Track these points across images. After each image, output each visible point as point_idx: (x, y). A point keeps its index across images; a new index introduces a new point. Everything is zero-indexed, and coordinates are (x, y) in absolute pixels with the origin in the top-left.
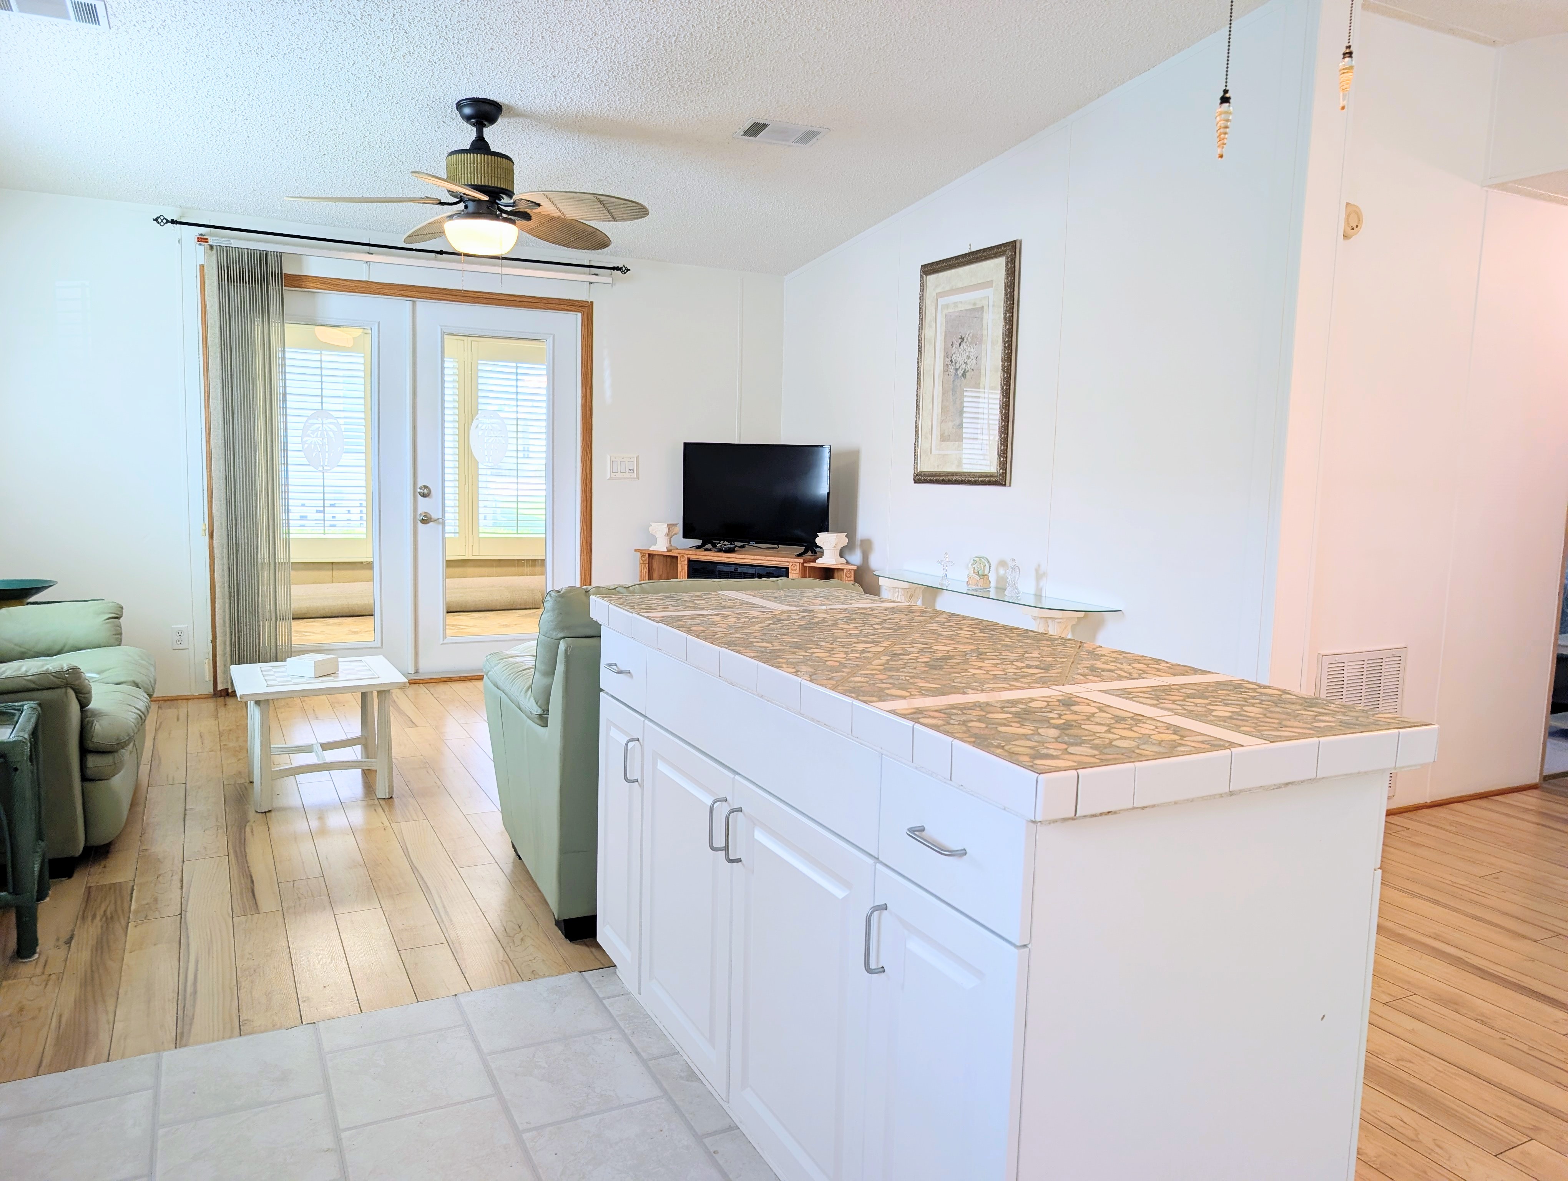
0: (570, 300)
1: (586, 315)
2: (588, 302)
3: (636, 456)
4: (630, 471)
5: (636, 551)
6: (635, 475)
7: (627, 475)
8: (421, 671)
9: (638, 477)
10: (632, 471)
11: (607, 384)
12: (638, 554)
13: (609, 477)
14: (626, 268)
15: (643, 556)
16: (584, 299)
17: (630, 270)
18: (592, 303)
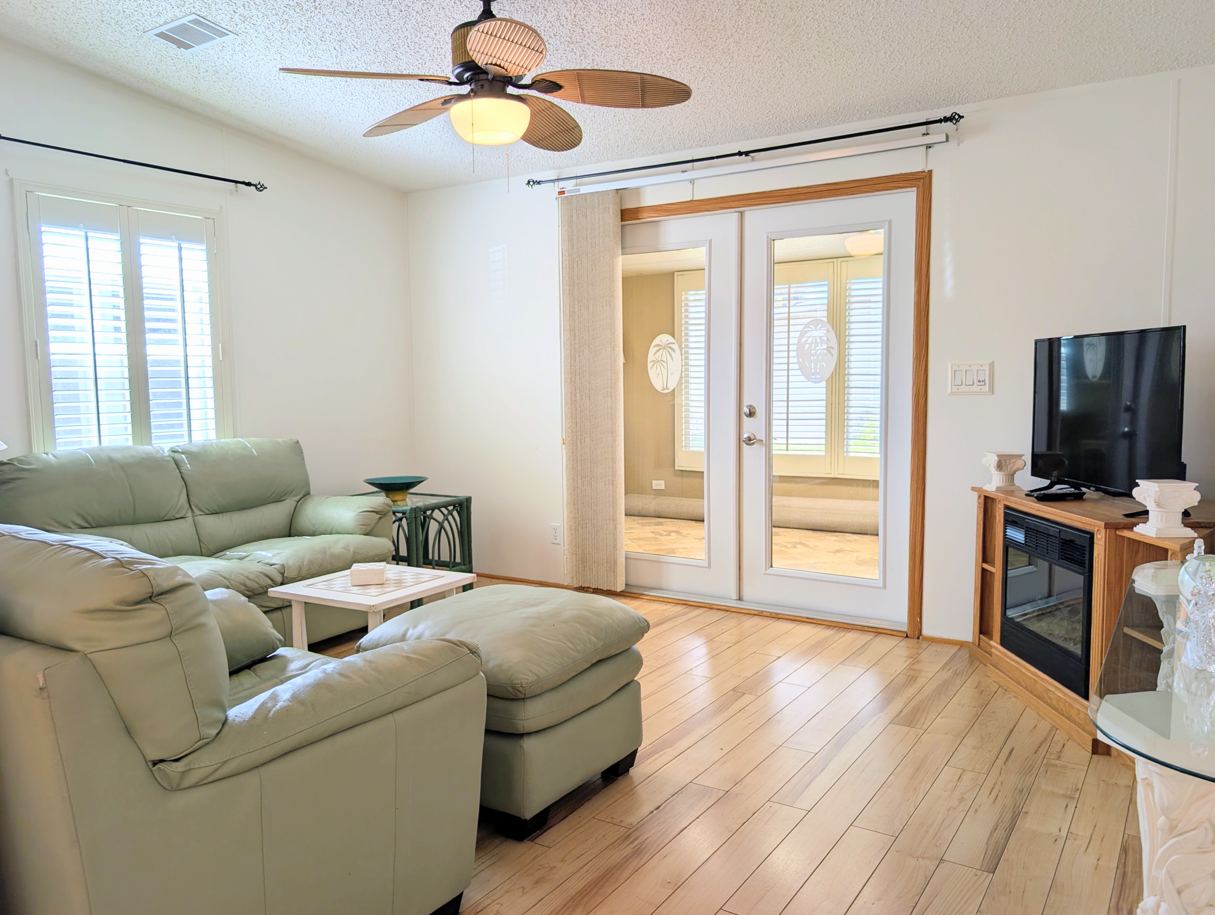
0: (901, 174)
1: (921, 189)
2: (924, 172)
3: (991, 361)
4: (979, 383)
5: (973, 489)
6: (986, 388)
7: (975, 388)
8: (745, 598)
9: (992, 391)
10: (983, 383)
11: (948, 273)
12: (975, 495)
13: (949, 391)
14: (959, 115)
15: (979, 497)
16: (920, 170)
17: (963, 117)
18: (930, 172)
